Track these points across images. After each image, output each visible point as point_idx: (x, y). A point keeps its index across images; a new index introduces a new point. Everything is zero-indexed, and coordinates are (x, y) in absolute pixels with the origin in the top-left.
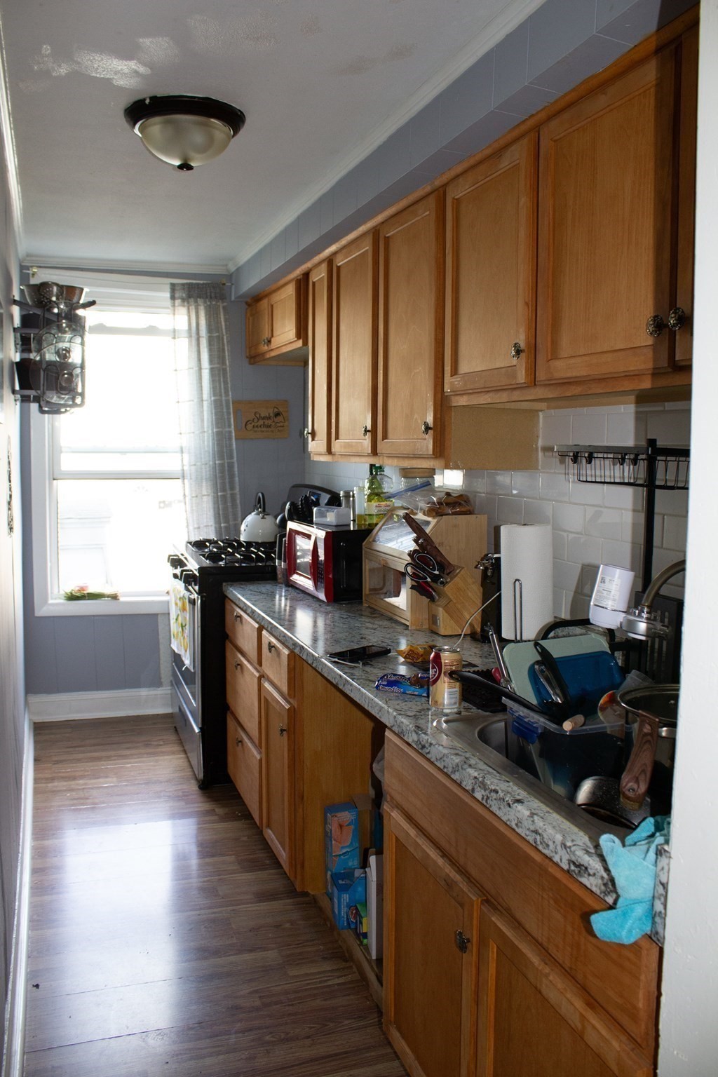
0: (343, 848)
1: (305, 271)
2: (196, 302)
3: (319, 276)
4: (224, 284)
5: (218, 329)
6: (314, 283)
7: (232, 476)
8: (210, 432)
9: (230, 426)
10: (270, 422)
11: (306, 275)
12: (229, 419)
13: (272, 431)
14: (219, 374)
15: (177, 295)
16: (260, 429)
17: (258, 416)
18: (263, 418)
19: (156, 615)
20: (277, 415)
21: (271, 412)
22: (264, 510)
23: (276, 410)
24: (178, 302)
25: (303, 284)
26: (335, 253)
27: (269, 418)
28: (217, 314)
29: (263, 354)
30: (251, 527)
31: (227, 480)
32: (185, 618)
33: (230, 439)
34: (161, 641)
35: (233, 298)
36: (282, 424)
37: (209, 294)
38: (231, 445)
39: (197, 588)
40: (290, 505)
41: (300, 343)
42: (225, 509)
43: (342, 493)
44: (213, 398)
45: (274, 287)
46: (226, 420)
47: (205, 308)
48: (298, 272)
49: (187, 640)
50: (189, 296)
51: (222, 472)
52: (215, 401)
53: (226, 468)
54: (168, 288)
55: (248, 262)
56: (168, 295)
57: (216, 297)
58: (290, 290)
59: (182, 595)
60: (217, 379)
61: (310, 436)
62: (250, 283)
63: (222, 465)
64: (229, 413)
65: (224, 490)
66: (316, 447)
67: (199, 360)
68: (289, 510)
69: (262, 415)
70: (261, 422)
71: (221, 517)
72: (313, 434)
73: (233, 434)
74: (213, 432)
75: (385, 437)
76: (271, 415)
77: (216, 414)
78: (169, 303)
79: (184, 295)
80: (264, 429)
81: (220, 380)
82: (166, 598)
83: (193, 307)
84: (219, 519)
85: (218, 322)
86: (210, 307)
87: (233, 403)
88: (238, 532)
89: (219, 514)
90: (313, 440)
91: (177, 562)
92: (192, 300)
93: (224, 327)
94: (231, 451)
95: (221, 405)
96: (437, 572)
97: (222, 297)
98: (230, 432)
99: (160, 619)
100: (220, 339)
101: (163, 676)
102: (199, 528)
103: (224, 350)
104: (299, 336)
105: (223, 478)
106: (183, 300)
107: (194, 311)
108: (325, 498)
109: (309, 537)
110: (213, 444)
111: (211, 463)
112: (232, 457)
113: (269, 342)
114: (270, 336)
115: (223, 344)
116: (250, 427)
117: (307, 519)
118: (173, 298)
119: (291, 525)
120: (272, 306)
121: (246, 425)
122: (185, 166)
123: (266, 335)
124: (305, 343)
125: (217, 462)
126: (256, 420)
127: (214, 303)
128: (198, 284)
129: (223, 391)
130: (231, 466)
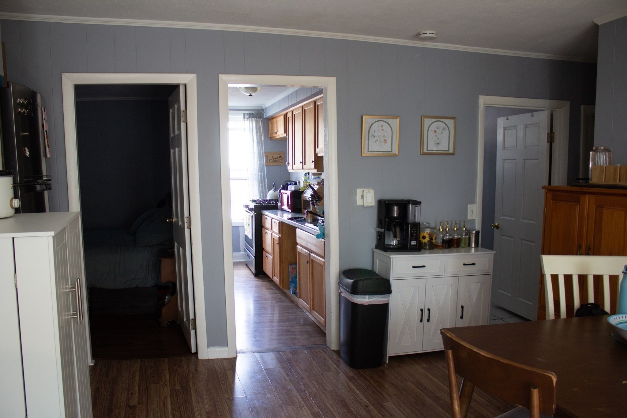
0: (293, 275)
1: (286, 112)
2: (252, 119)
3: (289, 115)
4: (261, 113)
5: (259, 128)
6: (288, 117)
7: (264, 179)
8: (257, 163)
9: (264, 161)
10: (277, 160)
11: (287, 113)
12: (263, 159)
13: (278, 163)
14: (260, 144)
15: (245, 117)
16: (274, 162)
17: (273, 157)
18: (275, 158)
19: (239, 227)
20: (280, 157)
21: (278, 156)
22: (275, 189)
23: (280, 155)
24: (246, 119)
25: (286, 116)
26: (294, 110)
27: (277, 158)
28: (259, 124)
29: (275, 137)
30: (270, 195)
31: (263, 180)
32: (250, 222)
33: (264, 166)
34: (240, 236)
35: (264, 117)
36: (282, 160)
37: (256, 116)
38: (264, 168)
39: (253, 212)
40: (282, 186)
41: (285, 135)
42: (262, 189)
43: (297, 182)
44: (258, 152)
45: (277, 115)
46: (262, 159)
47: (255, 121)
48: (284, 112)
49: (250, 229)
50: (250, 117)
51: (261, 177)
52: (259, 153)
53: (263, 176)
54: (242, 115)
55: (269, 106)
56: (242, 116)
57: (258, 117)
58: (282, 117)
59: (248, 215)
60: (259, 145)
61: (288, 164)
62: (269, 114)
63: (261, 175)
64: (263, 157)
65: (262, 183)
66: (289, 168)
67: (253, 139)
68: (282, 187)
69: (275, 157)
70: (274, 160)
71: (261, 192)
72: (289, 163)
73: (265, 164)
74: (258, 163)
75: (305, 164)
76: (278, 157)
77: (259, 157)
78: (243, 119)
79: (248, 117)
80: (276, 162)
81: (260, 146)
82: (242, 221)
83: (251, 121)
84: (260, 193)
85: (259, 126)
86: (256, 121)
87: (265, 153)
88: (266, 197)
89: (260, 191)
90: (289, 165)
91: (247, 206)
92: (250, 119)
93: (261, 127)
94: (264, 170)
95: (261, 154)
96: (317, 199)
97: (260, 117)
98: (264, 163)
99: (240, 228)
100: (260, 131)
101: (241, 248)
102: (253, 196)
103: (261, 135)
104: (285, 133)
105: (261, 179)
106: (247, 119)
107: (251, 122)
108: (294, 183)
109: (286, 193)
110: (258, 168)
111: (257, 174)
112: (264, 172)
113: (276, 133)
114: (276, 131)
115: (261, 133)
116: (270, 161)
117: (287, 189)
118: (244, 118)
119: (282, 191)
120: (277, 121)
121: (269, 161)
122: (251, 95)
123: (275, 131)
124: (287, 135)
125: (259, 174)
126: (273, 159)
127: (258, 119)
128: (252, 113)
129: (261, 149)
130: (264, 175)
